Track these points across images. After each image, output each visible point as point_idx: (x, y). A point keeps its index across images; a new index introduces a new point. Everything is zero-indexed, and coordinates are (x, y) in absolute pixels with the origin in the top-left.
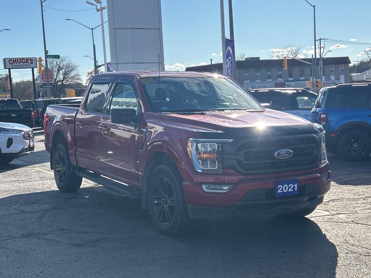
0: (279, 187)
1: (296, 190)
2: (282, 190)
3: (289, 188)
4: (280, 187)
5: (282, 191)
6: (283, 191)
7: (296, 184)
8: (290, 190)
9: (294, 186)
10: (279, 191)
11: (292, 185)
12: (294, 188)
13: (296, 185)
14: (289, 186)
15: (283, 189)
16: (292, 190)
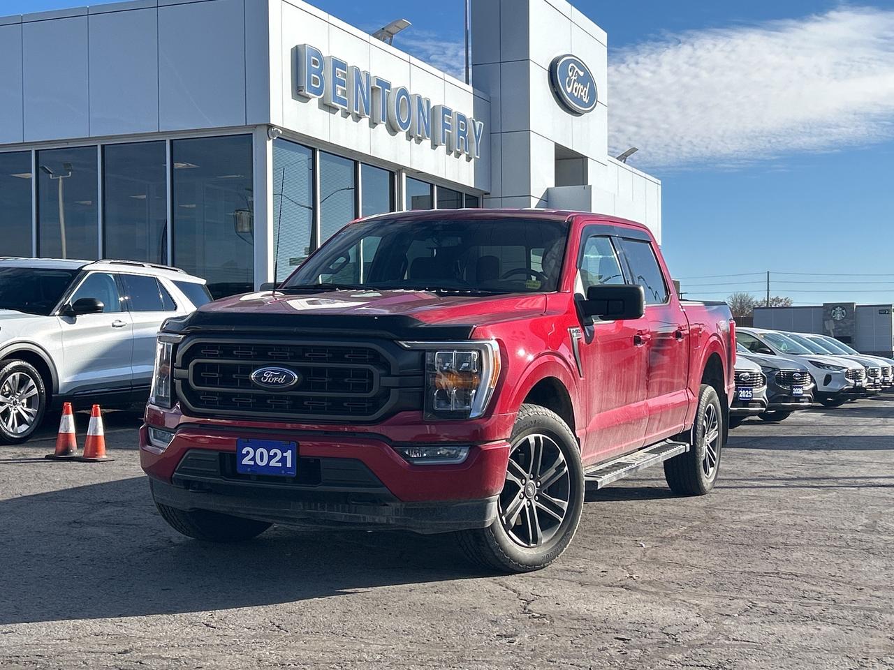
0: (244, 451)
1: (289, 465)
2: (253, 459)
3: (271, 458)
4: (248, 453)
5: (252, 463)
6: (255, 462)
7: (290, 452)
8: (273, 463)
9: (284, 454)
10: (245, 461)
11: (279, 452)
12: (283, 460)
13: (289, 454)
14: (272, 453)
15: (254, 457)
16: (280, 465)
